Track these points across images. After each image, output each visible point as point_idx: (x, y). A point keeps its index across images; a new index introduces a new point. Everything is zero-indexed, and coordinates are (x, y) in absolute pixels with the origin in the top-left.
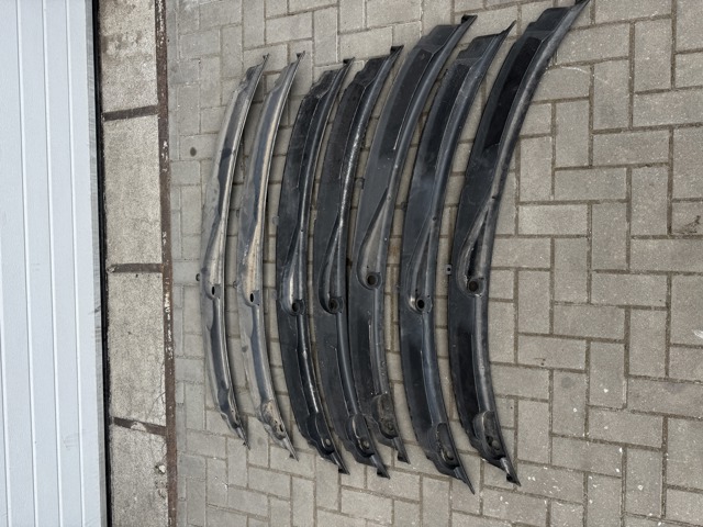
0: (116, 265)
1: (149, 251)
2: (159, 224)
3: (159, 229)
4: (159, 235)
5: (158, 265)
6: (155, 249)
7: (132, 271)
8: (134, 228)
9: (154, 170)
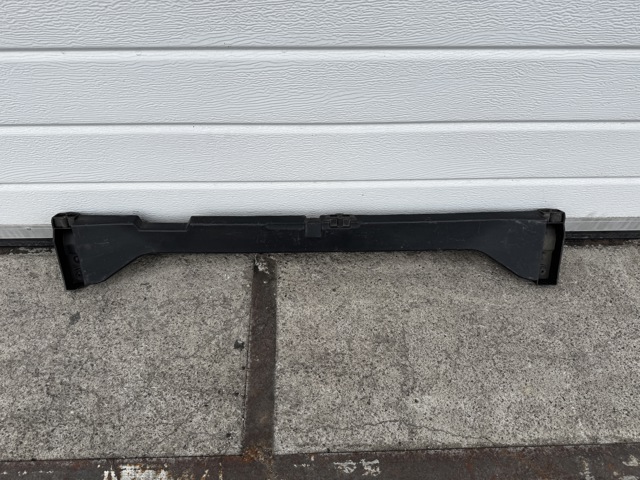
0: (273, 278)
1: (314, 396)
2: (403, 436)
3: (388, 440)
4: (366, 439)
5: (268, 436)
6: (320, 422)
7: (253, 331)
8: (379, 340)
9: (572, 421)
